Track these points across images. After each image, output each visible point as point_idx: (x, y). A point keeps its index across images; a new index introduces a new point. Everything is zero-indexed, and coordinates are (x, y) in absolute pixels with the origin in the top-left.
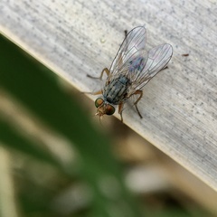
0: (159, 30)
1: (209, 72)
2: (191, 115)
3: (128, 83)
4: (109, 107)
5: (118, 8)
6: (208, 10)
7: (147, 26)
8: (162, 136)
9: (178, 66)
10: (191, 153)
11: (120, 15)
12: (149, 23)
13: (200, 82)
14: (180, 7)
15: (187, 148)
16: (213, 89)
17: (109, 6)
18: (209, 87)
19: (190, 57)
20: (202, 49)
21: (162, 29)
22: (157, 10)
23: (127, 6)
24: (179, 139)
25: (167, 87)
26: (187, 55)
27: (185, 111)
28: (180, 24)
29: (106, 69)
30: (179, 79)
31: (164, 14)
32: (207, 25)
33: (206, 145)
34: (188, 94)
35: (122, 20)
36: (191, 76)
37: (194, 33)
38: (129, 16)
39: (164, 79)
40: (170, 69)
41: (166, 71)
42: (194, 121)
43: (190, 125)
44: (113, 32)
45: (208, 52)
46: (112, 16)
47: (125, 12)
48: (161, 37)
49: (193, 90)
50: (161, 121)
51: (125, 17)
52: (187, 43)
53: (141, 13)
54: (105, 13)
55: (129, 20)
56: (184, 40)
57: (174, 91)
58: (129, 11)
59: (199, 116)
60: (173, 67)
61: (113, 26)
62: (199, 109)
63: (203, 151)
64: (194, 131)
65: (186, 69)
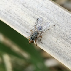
0: (47, 18)
1: (61, 30)
2: (56, 43)
3: (37, 34)
4: (32, 41)
5: (35, 12)
6: (60, 12)
7: (43, 17)
8: (48, 49)
9: (52, 29)
10: (56, 54)
11: (35, 14)
12: (44, 16)
13: (59, 33)
14: (52, 11)
15: (55, 52)
16: (62, 35)
17: (32, 12)
18: (61, 34)
19: (56, 26)
20: (59, 24)
21: (48, 18)
22: (46, 12)
23: (37, 12)
24: (53, 50)
25: (49, 35)
26: (55, 25)
27: (55, 41)
28: (53, 17)
29: (31, 30)
30: (53, 32)
31: (48, 14)
32: (60, 17)
33: (60, 51)
34: (55, 37)
35: (36, 16)
36: (56, 31)
37: (56, 19)
38: (38, 14)
39: (48, 33)
40: (50, 30)
41: (49, 30)
42: (57, 44)
43: (56, 46)
44: (33, 19)
45: (61, 24)
46: (33, 15)
47: (37, 13)
48: (47, 20)
49: (57, 35)
50: (48, 44)
51: (37, 15)
52: (55, 22)
53: (41, 14)
54: (31, 14)
55: (38, 15)
56: (54, 21)
57: (51, 36)
58: (38, 13)
59: (59, 43)
60: (51, 29)
61: (34, 17)
62: (58, 41)
63: (60, 53)
64: (57, 47)
65: (55, 29)
